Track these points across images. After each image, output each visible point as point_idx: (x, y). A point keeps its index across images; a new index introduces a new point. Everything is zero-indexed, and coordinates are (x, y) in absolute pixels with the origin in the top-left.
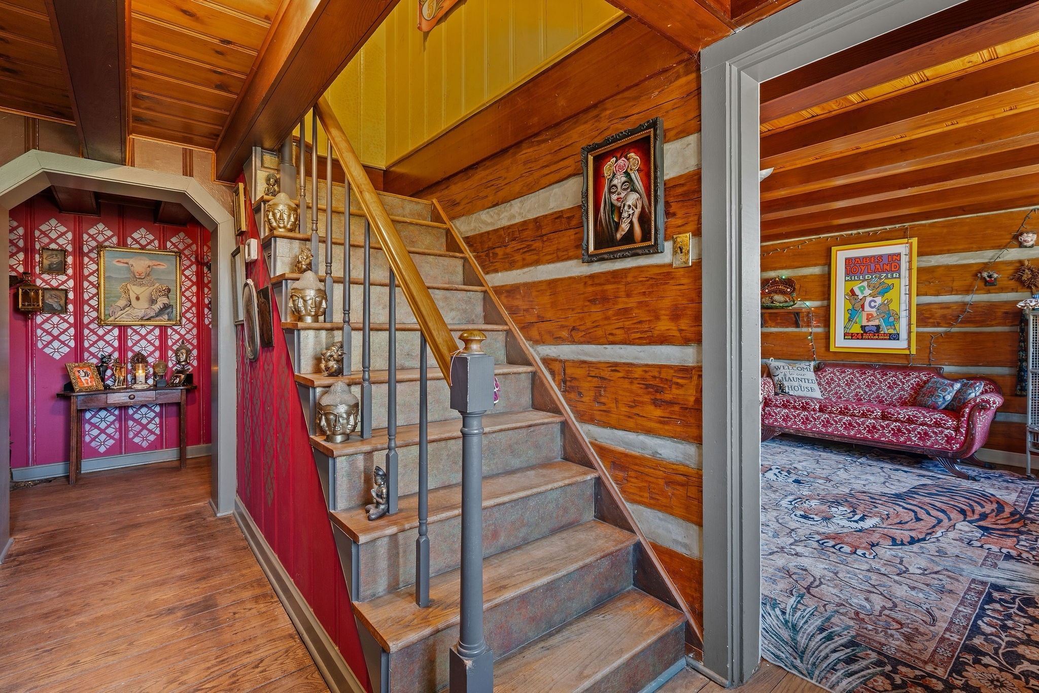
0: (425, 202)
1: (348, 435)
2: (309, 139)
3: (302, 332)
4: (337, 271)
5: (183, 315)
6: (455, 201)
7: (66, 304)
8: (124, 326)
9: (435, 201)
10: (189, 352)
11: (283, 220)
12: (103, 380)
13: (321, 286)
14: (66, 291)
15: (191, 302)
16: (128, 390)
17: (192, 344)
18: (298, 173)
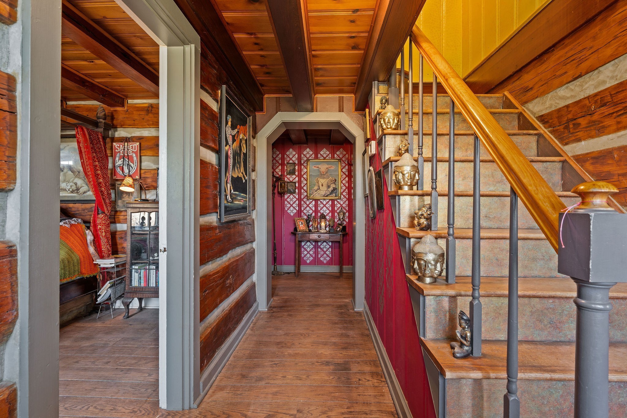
0: (497, 95)
1: (435, 278)
2: (406, 68)
3: (401, 197)
4: (427, 153)
5: (342, 194)
6: (528, 87)
7: (295, 189)
8: (317, 200)
9: (506, 93)
10: (344, 214)
11: (390, 123)
12: (308, 227)
13: (415, 164)
14: (295, 183)
15: (346, 186)
16: (317, 233)
17: (346, 210)
18: (400, 92)
